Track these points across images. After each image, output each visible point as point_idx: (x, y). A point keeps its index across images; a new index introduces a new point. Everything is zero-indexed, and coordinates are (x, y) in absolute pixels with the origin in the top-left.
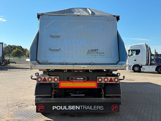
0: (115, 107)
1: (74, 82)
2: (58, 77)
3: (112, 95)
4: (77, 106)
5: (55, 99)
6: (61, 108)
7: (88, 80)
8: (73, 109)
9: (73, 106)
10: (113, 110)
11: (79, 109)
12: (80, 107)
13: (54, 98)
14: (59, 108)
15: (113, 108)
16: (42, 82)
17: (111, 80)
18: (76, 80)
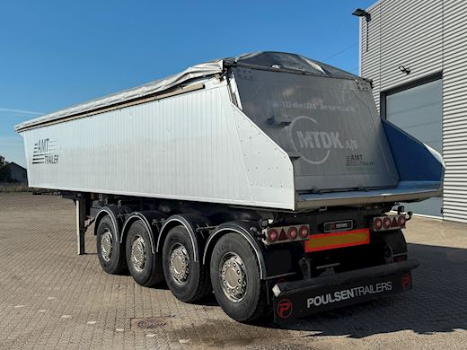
0: (406, 280)
1: (332, 234)
2: (308, 226)
4: (348, 291)
5: (316, 279)
6: (321, 299)
7: (355, 227)
8: (343, 298)
9: (342, 292)
11: (353, 296)
12: (354, 291)
13: (312, 277)
14: (318, 301)
15: (404, 282)
16: (277, 242)
18: (335, 228)
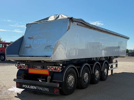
0: (56, 90)
1: (36, 69)
3: (57, 81)
4: (35, 87)
8: (33, 88)
9: (33, 86)
10: (55, 92)
11: (36, 89)
15: (55, 91)
16: (19, 68)
17: (55, 69)
